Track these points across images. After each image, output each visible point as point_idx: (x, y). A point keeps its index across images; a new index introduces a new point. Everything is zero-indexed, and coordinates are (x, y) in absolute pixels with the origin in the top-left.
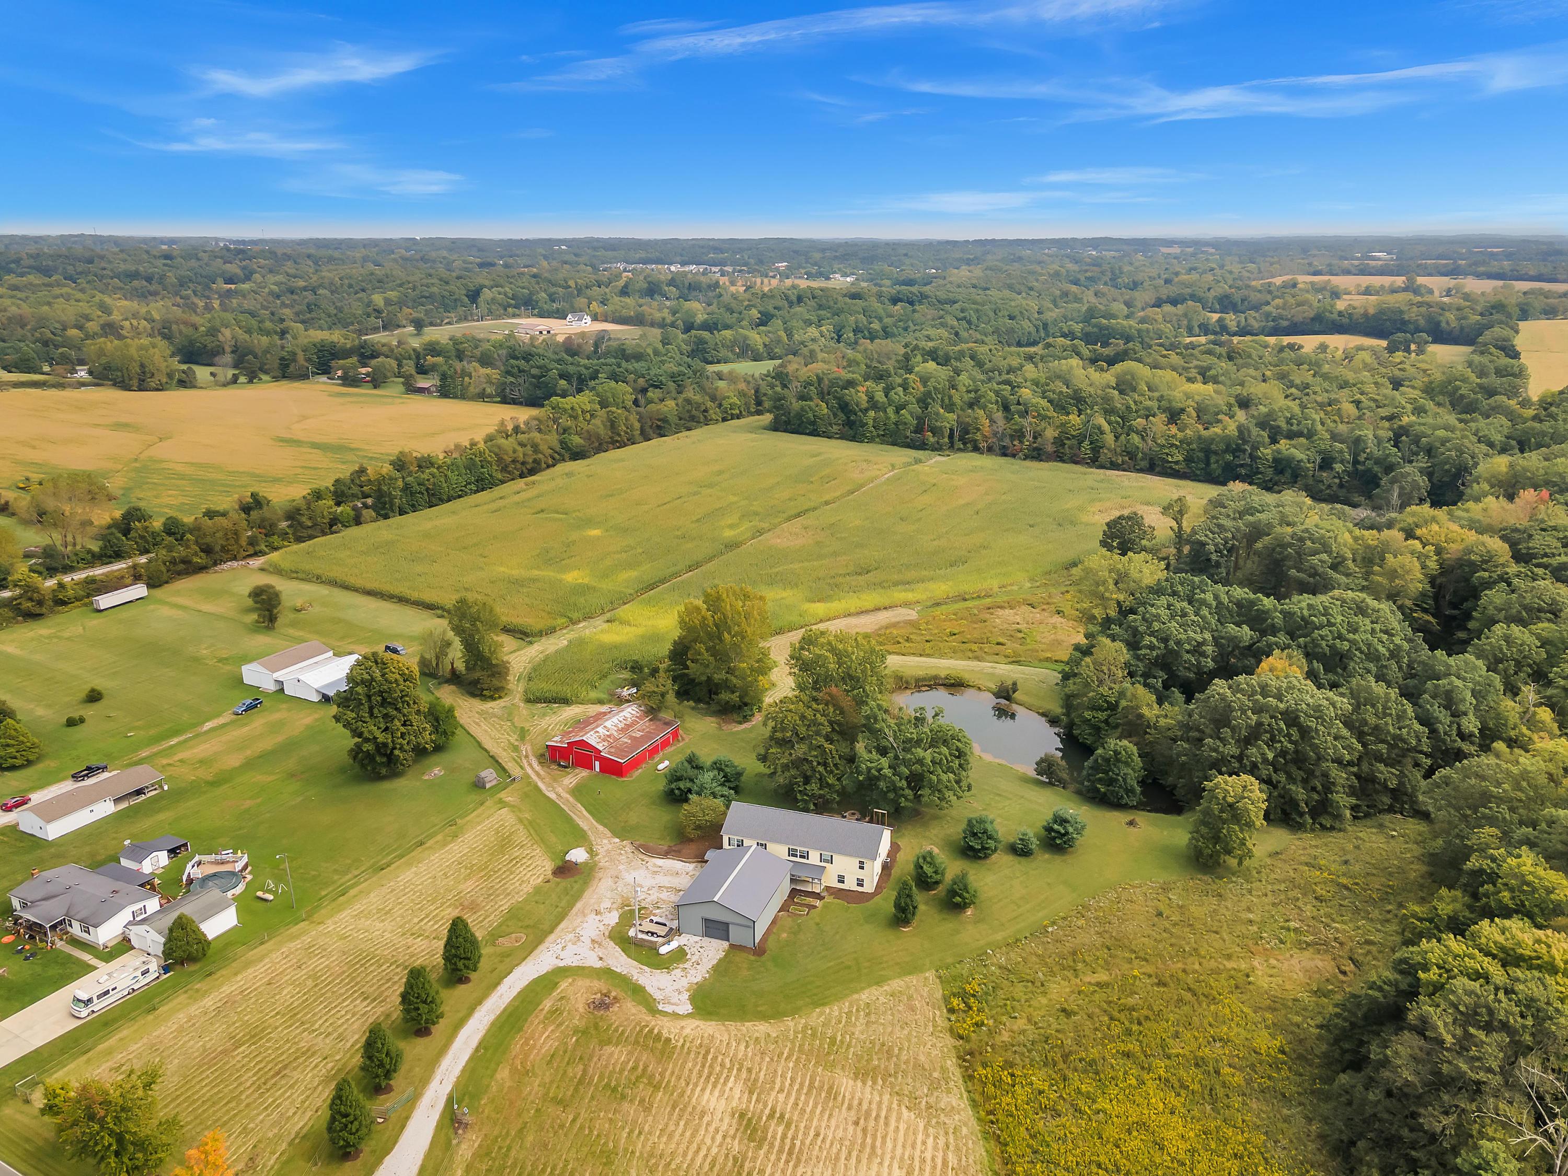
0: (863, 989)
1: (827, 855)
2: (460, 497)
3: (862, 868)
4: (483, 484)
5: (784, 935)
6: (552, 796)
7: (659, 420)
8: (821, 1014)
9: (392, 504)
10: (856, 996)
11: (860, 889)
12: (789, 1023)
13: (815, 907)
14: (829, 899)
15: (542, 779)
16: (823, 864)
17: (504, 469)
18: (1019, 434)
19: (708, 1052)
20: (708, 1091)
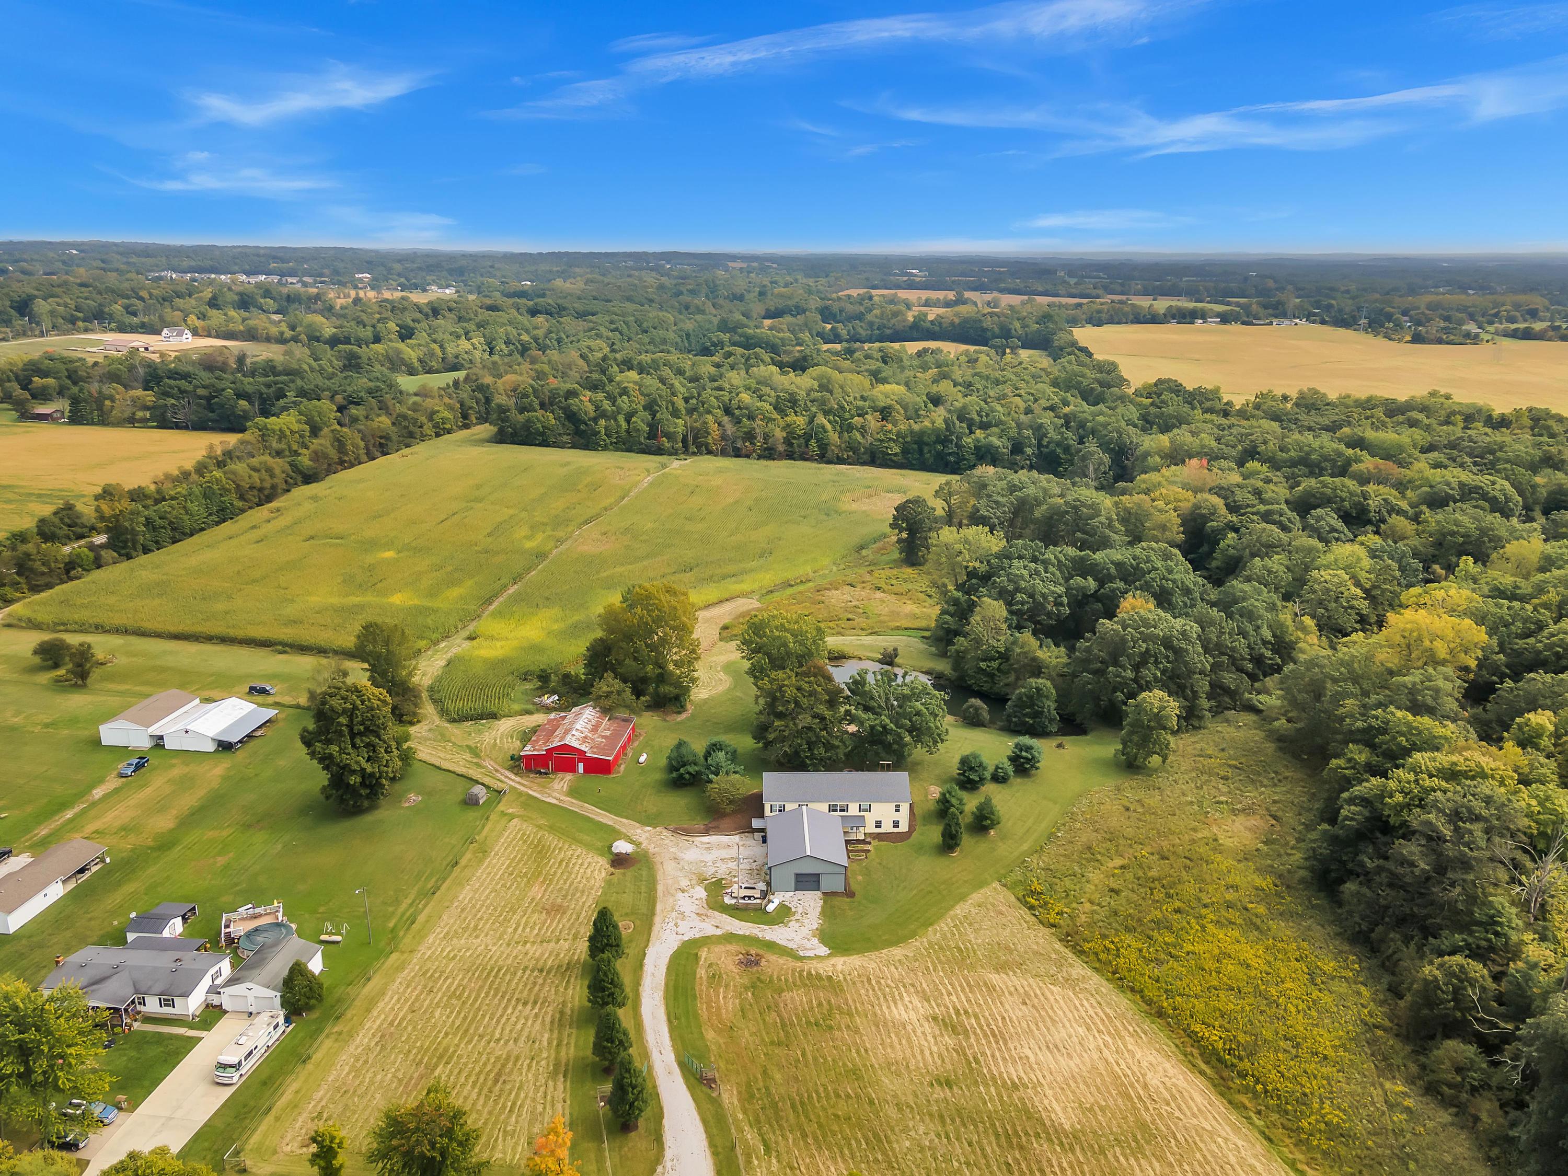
0: (953, 906)
1: (865, 805)
2: (202, 529)
3: (897, 811)
4: (224, 515)
5: (860, 878)
6: (554, 801)
7: (381, 437)
8: (935, 932)
9: (135, 542)
10: (952, 913)
11: (896, 830)
12: (915, 943)
13: (869, 851)
14: (875, 843)
15: (530, 788)
16: (862, 814)
17: (242, 497)
18: (750, 436)
19: (869, 980)
20: (893, 1008)
